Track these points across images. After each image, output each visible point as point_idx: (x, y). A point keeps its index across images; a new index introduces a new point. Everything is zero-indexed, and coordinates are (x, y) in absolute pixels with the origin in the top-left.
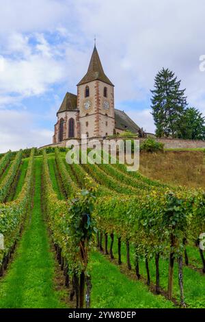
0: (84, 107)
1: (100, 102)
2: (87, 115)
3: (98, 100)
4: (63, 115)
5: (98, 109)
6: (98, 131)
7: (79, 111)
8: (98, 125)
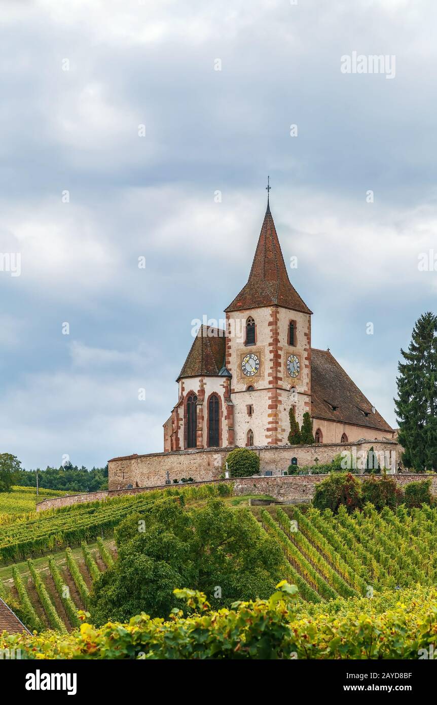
0: (242, 368)
1: (281, 361)
2: (250, 389)
3: (277, 356)
4: (193, 385)
5: (277, 379)
6: (276, 429)
7: (230, 377)
8: (276, 415)
